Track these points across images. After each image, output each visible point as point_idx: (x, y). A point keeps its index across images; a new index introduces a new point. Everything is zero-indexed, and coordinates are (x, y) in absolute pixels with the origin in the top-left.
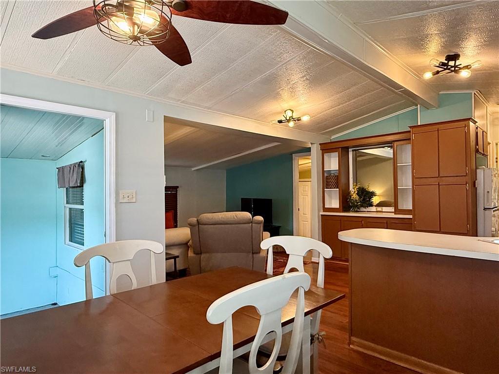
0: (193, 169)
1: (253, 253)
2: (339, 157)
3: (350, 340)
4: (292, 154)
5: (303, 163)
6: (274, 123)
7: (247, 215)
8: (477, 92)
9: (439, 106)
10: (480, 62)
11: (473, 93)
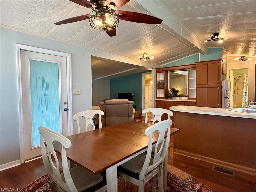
0: (95, 79)
1: (129, 117)
2: (164, 75)
3: (174, 150)
4: (142, 73)
5: (146, 77)
6: (138, 60)
7: (126, 100)
8: (224, 48)
9: (208, 54)
10: (227, 37)
11: (222, 48)
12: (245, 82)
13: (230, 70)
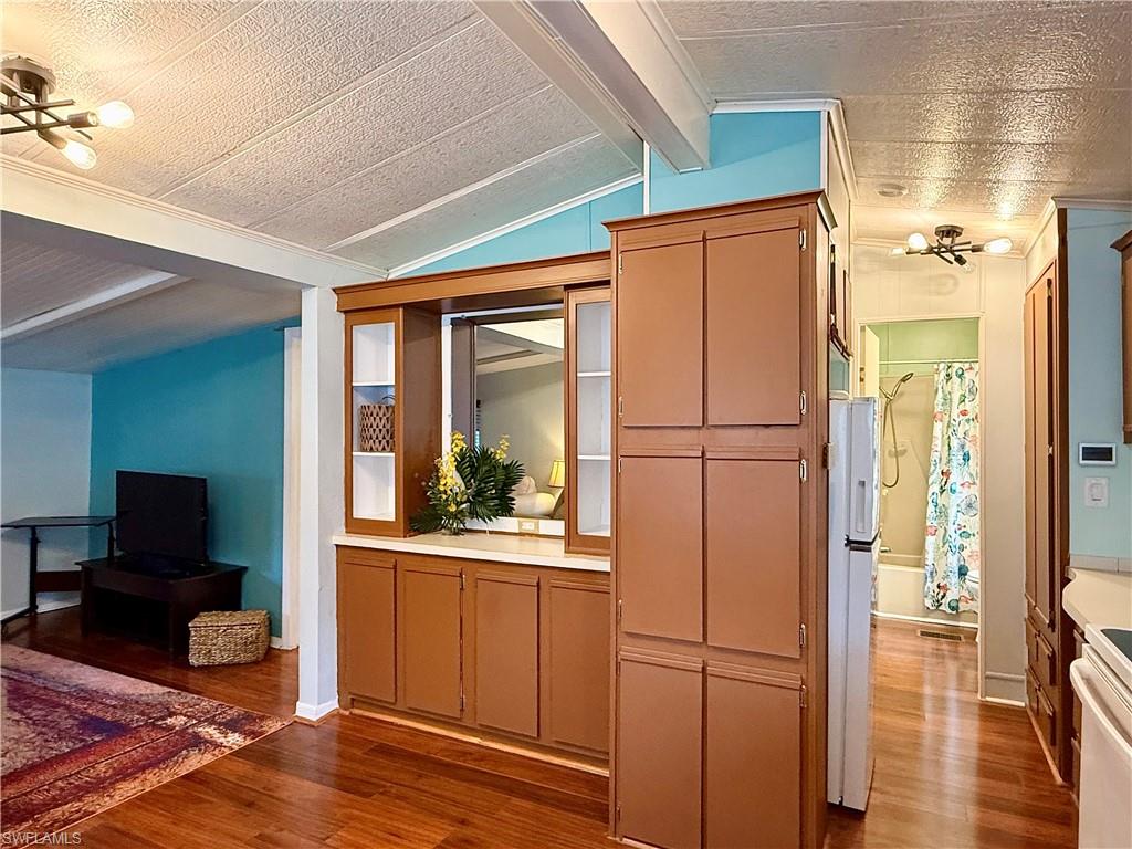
2: (397, 339)
4: (283, 328)
11: (824, 109)
12: (938, 409)
13: (863, 329)
